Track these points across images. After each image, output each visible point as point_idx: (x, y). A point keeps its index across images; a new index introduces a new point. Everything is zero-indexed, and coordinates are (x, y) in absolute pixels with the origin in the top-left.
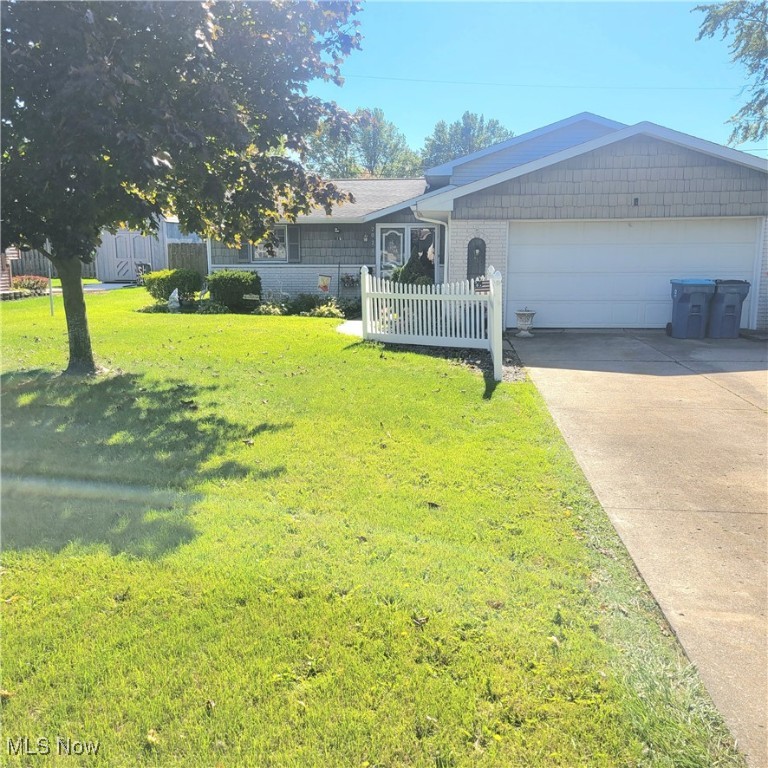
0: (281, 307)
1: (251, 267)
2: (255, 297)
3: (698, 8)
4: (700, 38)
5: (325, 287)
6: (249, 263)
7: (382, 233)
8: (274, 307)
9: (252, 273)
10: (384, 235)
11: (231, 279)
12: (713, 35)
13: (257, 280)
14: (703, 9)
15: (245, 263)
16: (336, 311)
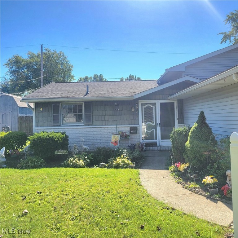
0: (85, 159)
1: (61, 129)
2: (65, 152)
3: (220, 33)
4: (221, 43)
5: (116, 142)
6: (60, 126)
7: (142, 106)
8: (79, 160)
9: (62, 134)
10: (143, 107)
11: (46, 139)
12: (226, 42)
13: (66, 139)
14: (222, 33)
15: (57, 126)
16: (129, 162)
